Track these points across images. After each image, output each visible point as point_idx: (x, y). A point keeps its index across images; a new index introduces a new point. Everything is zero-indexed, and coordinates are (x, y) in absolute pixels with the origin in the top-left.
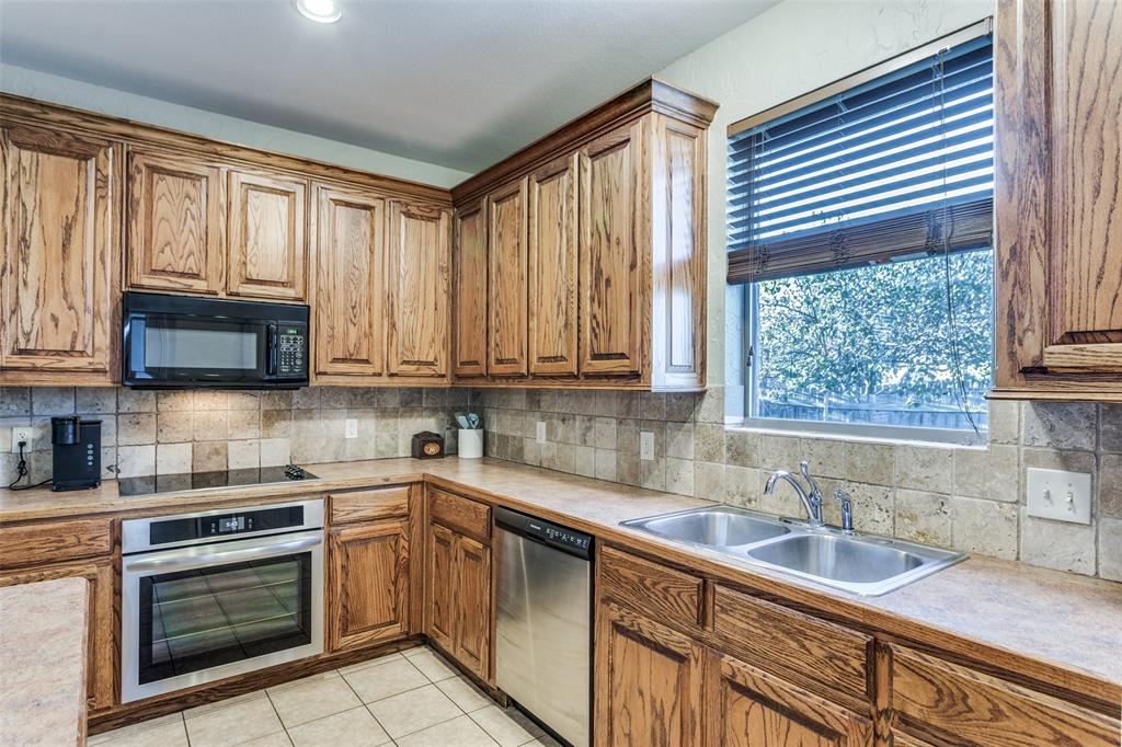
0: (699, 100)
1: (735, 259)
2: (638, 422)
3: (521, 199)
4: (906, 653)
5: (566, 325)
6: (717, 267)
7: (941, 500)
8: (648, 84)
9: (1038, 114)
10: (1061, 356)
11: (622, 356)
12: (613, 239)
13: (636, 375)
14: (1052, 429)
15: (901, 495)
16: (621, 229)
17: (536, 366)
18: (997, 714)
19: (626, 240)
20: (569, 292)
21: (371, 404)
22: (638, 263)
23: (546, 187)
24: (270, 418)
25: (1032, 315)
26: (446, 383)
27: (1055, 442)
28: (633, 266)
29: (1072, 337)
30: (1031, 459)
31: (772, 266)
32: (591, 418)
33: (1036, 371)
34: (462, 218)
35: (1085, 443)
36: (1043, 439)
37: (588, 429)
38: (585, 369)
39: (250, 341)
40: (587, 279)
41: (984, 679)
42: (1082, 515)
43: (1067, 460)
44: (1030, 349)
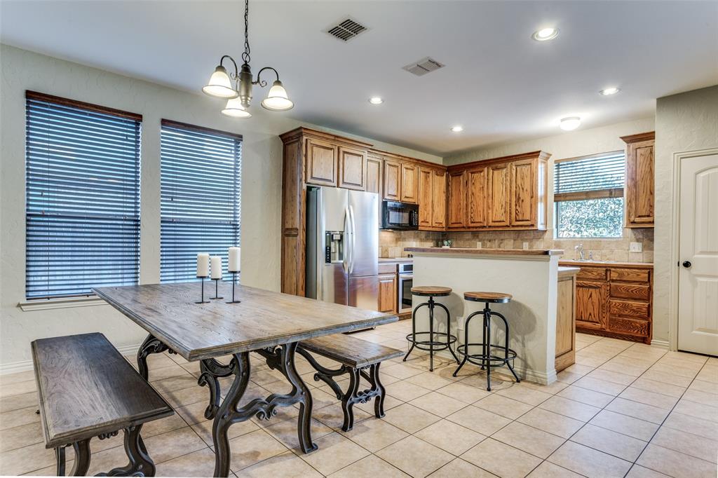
0: (548, 154)
1: (556, 196)
2: (522, 240)
3: (484, 173)
4: (613, 269)
5: (505, 212)
6: (551, 198)
7: (612, 251)
8: (540, 152)
9: (634, 177)
10: (637, 220)
11: (528, 220)
12: (525, 189)
13: (532, 225)
14: (635, 235)
15: (603, 251)
16: (527, 186)
17: (491, 224)
18: (628, 274)
19: (529, 190)
20: (506, 202)
21: (418, 237)
22: (533, 196)
23: (496, 172)
24: (397, 240)
25: (633, 213)
26: (444, 230)
27: (636, 237)
28: (532, 197)
29: (639, 217)
30: (631, 241)
31: (567, 198)
32: (502, 240)
33: (633, 222)
34: (452, 176)
35: (641, 237)
36: (633, 237)
37: (501, 243)
38: (513, 224)
39: (406, 215)
40: (514, 199)
41: (626, 270)
42: (640, 251)
43: (638, 240)
44: (632, 219)
